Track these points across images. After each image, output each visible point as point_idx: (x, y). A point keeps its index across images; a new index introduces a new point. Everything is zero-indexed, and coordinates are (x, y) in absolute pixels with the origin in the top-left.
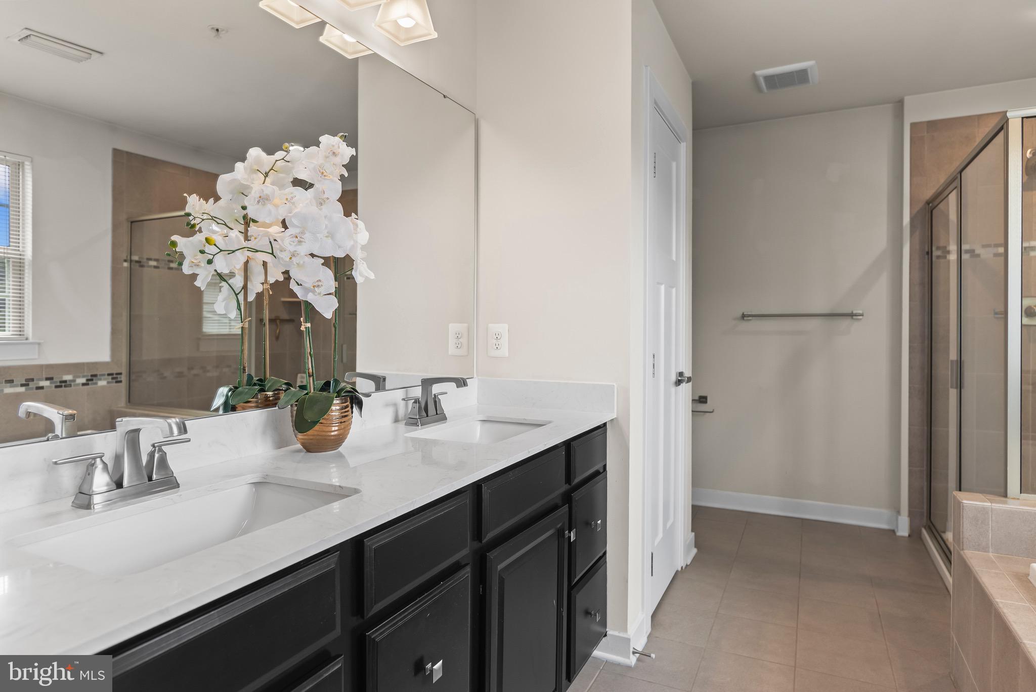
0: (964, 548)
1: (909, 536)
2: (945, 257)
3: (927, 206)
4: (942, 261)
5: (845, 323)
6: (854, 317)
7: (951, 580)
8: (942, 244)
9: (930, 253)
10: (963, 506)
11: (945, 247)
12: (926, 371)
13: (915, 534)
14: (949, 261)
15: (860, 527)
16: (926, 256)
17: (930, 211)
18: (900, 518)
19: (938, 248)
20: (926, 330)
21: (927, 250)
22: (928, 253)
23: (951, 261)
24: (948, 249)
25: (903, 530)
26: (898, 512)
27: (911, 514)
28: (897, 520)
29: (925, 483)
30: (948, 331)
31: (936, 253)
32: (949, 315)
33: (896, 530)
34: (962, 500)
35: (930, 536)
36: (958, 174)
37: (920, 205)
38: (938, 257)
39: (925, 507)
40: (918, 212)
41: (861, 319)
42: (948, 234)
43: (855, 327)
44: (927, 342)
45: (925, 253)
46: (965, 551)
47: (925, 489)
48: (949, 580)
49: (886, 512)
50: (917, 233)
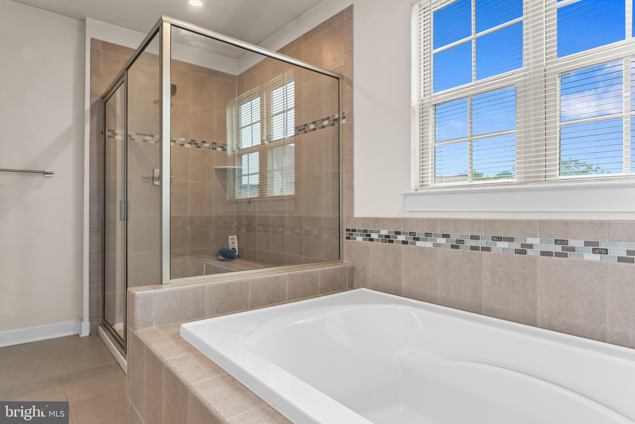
0: (137, 328)
1: (90, 335)
2: (114, 137)
3: (102, 99)
4: (112, 139)
5: (38, 179)
6: (46, 175)
7: (126, 362)
8: (112, 128)
9: (104, 133)
10: (136, 297)
11: (114, 131)
12: (101, 216)
13: (94, 333)
14: (116, 140)
15: (50, 340)
16: (101, 135)
17: (104, 104)
18: (83, 323)
19: (109, 130)
20: (101, 186)
21: (102, 131)
22: (102, 132)
23: (117, 140)
24: (115, 132)
25: (85, 332)
26: (82, 320)
27: (91, 319)
28: (81, 326)
29: (101, 294)
30: (116, 188)
31: (108, 134)
32: (116, 176)
33: (80, 334)
34: (135, 292)
35: (104, 330)
36: (125, 70)
37: (97, 98)
38: (109, 137)
39: (101, 310)
40: (96, 102)
41: (52, 177)
42: (116, 122)
43: (47, 182)
44: (102, 195)
45: (101, 133)
46: (137, 330)
47: (101, 298)
48: (124, 362)
49: (72, 323)
50: (95, 117)
